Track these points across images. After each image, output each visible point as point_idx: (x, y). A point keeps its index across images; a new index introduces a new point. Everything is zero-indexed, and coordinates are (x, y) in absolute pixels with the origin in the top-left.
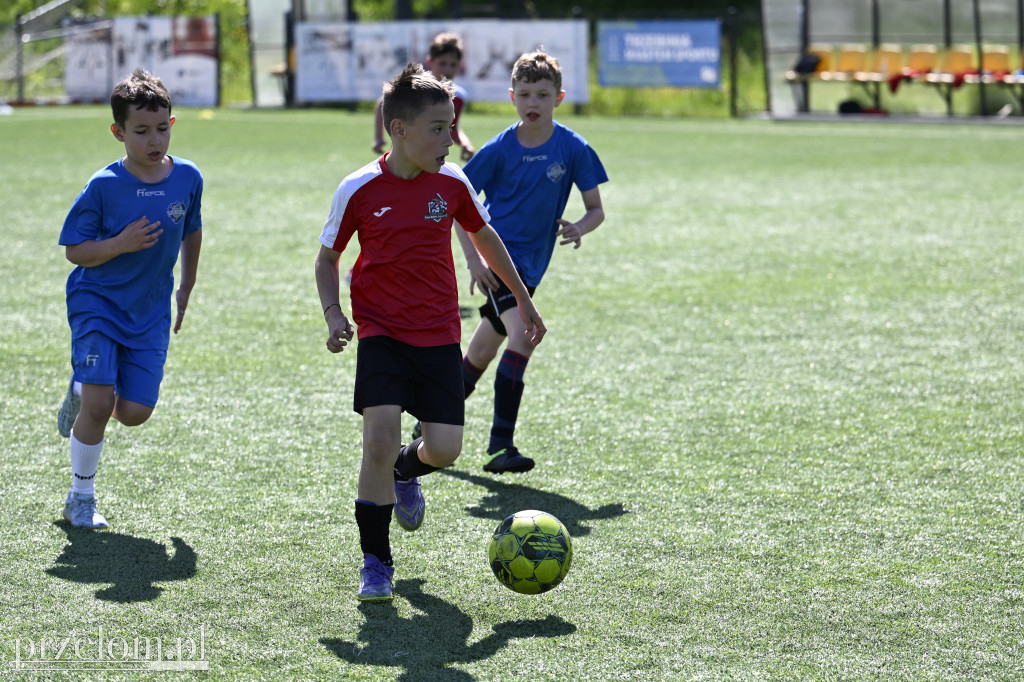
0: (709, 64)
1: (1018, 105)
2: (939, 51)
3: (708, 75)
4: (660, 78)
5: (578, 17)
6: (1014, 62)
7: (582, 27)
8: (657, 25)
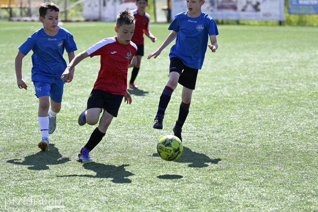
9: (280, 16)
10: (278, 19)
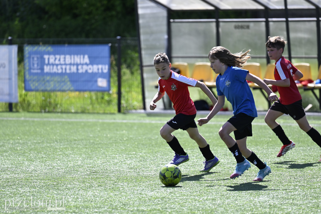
0: (102, 75)
1: (317, 104)
2: (262, 65)
3: (102, 83)
4: (69, 85)
5: (10, 43)
6: (314, 74)
7: (14, 49)
8: (66, 48)
9: (10, 95)
10: (7, 99)
